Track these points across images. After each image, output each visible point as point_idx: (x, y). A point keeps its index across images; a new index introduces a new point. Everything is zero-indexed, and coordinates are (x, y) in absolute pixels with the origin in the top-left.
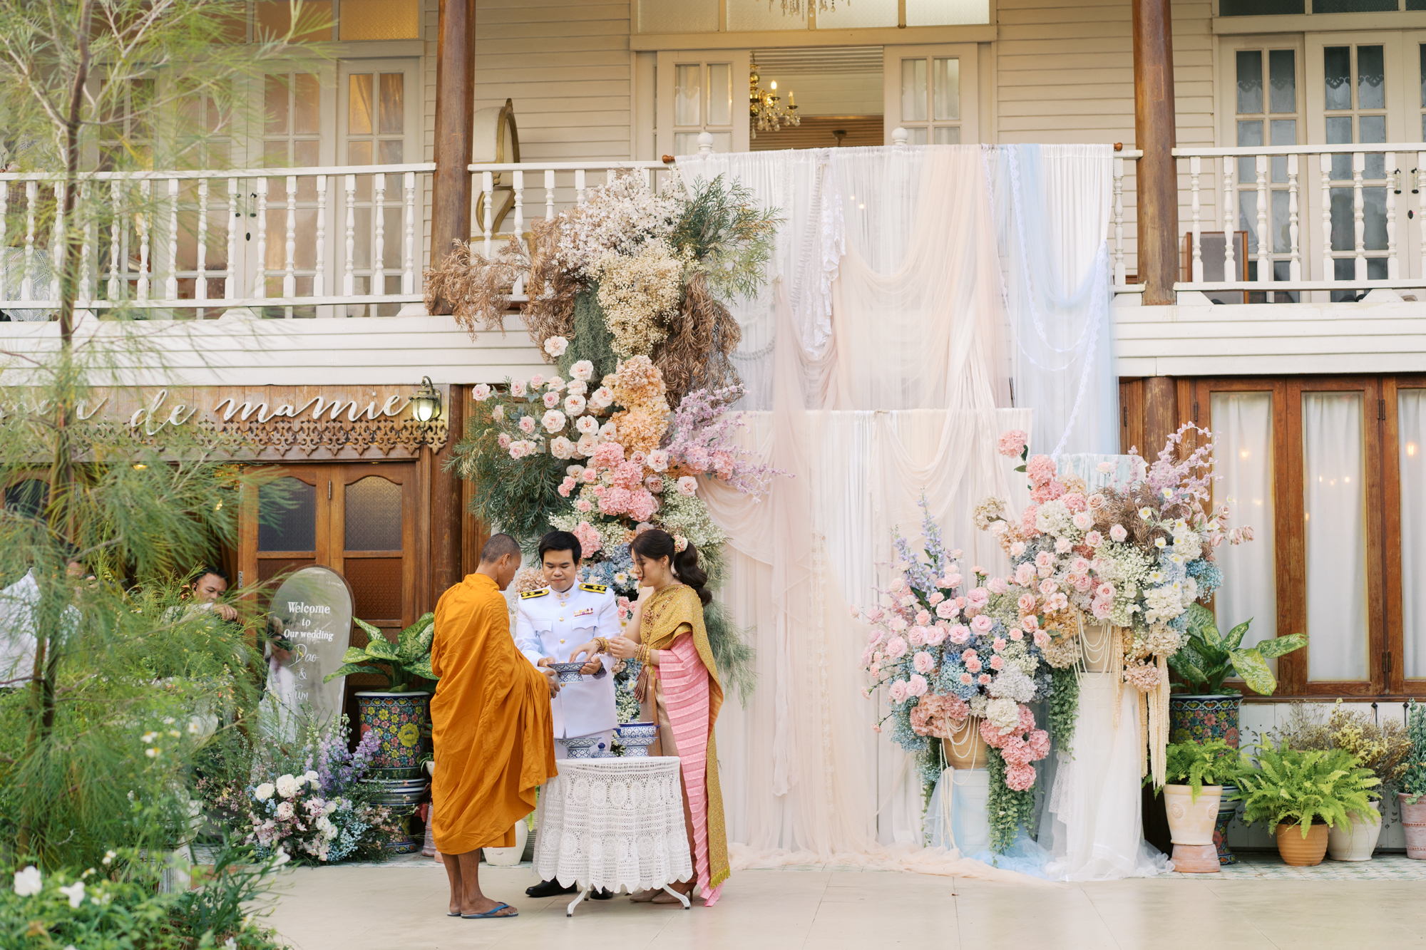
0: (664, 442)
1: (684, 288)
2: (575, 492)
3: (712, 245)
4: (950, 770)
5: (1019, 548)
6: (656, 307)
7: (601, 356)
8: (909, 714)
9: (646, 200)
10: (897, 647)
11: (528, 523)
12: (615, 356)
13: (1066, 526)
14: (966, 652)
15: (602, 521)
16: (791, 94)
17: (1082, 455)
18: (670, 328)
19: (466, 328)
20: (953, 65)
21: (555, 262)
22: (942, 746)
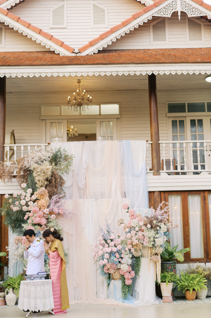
0: (48, 207)
1: (52, 172)
2: (28, 219)
3: (59, 163)
4: (113, 280)
5: (127, 230)
6: (46, 177)
7: (34, 188)
8: (103, 268)
9: (44, 153)
10: (101, 253)
11: (17, 226)
12: (37, 188)
13: (137, 225)
14: (116, 253)
15: (34, 225)
16: (76, 129)
17: (141, 209)
18: (49, 181)
19: (3, 181)
20: (111, 123)
21: (23, 167)
22: (111, 275)
